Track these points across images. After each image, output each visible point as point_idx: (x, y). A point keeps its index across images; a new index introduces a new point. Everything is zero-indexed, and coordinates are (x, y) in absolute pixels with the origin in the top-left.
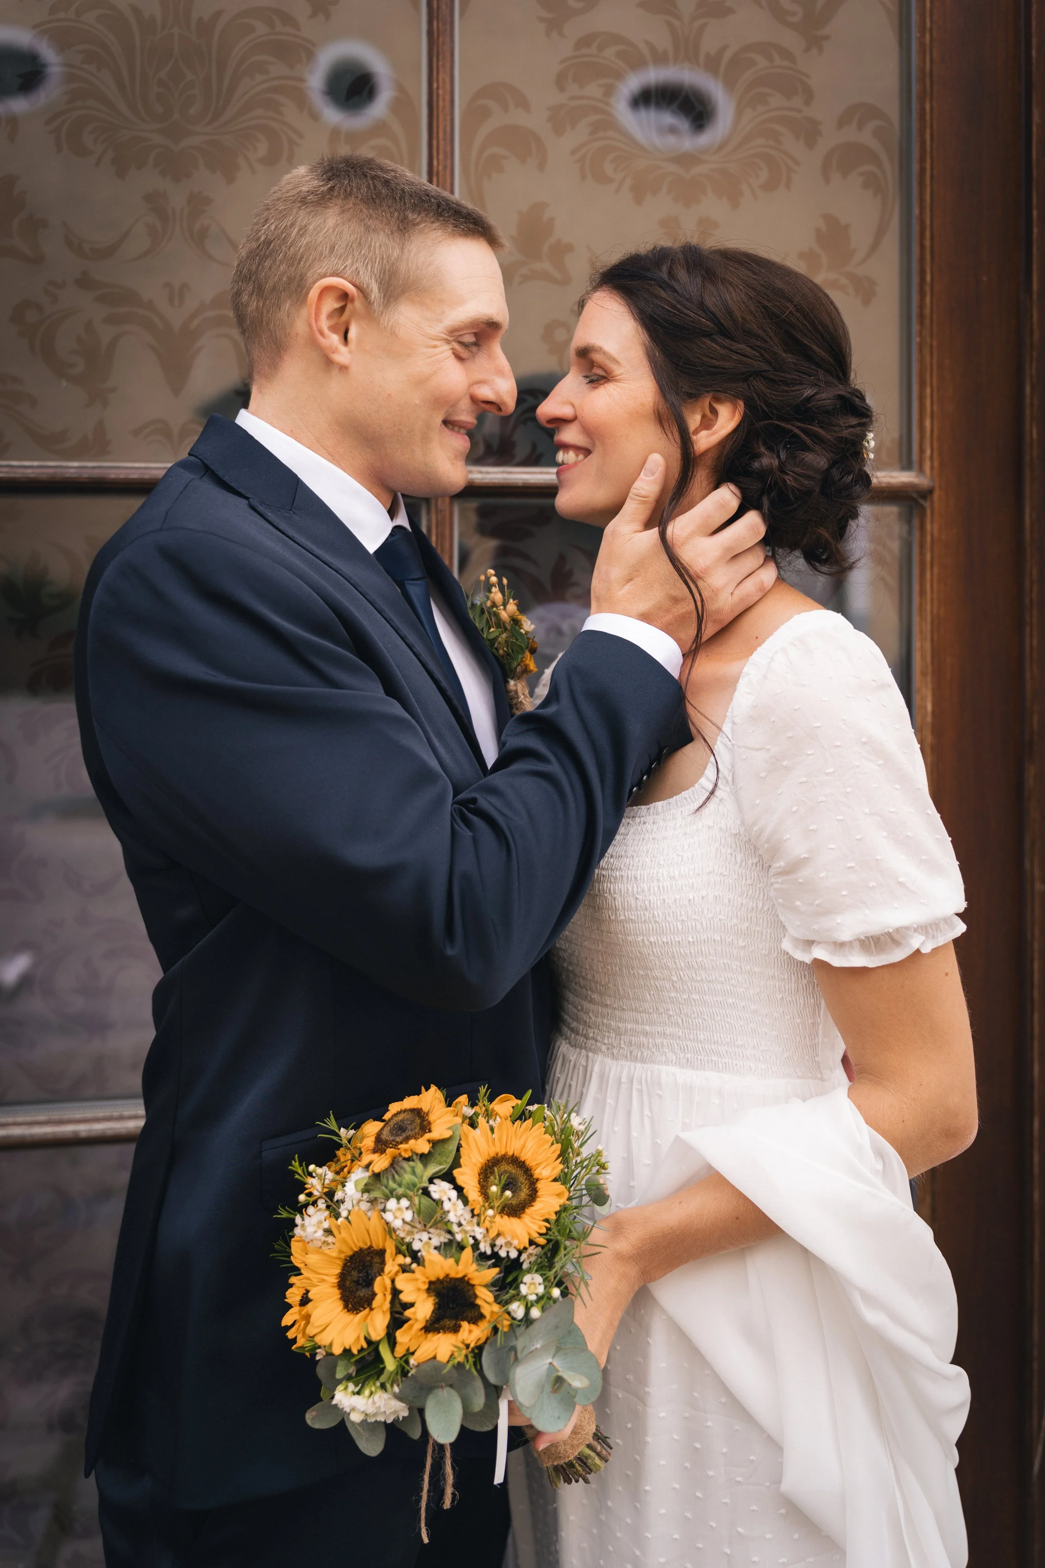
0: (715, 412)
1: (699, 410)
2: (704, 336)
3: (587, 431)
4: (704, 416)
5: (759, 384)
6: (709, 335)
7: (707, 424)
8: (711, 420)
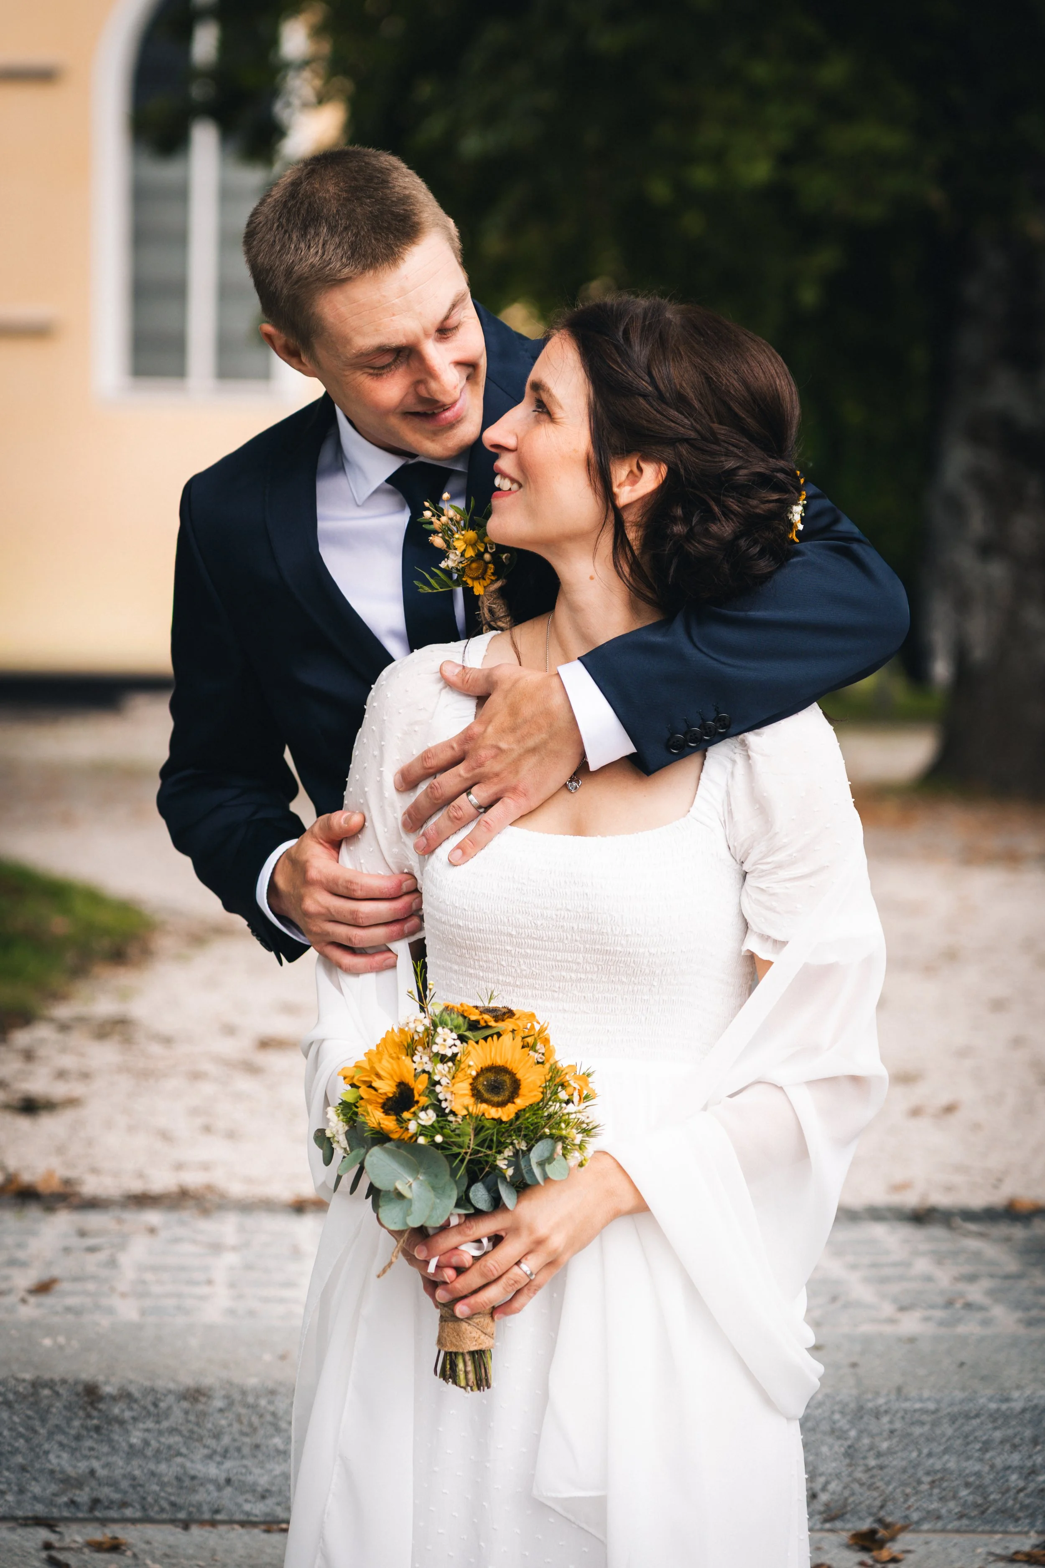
0: (640, 469)
1: (627, 465)
2: (641, 395)
3: (522, 465)
4: (631, 472)
5: (683, 449)
6: (645, 396)
7: (635, 477)
8: (636, 476)
